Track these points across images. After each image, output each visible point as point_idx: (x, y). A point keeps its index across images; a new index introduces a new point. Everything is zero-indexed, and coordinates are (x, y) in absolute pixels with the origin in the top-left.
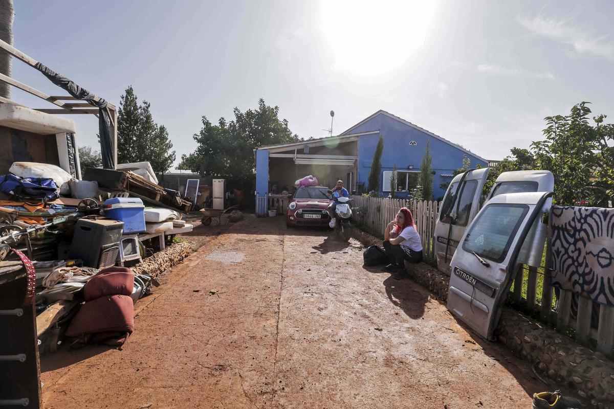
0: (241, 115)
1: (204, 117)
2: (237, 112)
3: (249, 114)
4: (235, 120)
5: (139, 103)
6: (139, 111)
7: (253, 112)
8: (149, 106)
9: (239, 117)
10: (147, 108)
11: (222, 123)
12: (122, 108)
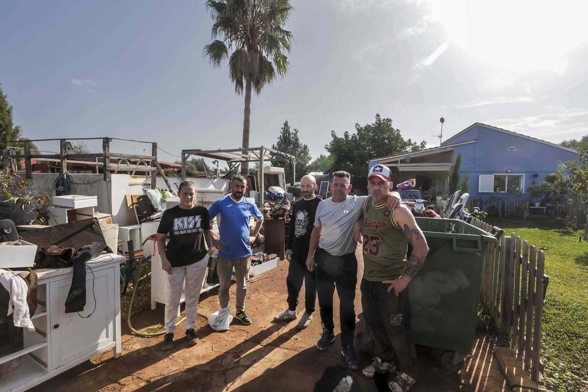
0: (362, 128)
1: (333, 131)
2: (357, 127)
3: (368, 128)
4: (356, 132)
5: (292, 131)
6: (291, 136)
7: (371, 125)
8: (297, 132)
9: (359, 130)
10: (296, 133)
11: (346, 135)
12: (282, 135)
